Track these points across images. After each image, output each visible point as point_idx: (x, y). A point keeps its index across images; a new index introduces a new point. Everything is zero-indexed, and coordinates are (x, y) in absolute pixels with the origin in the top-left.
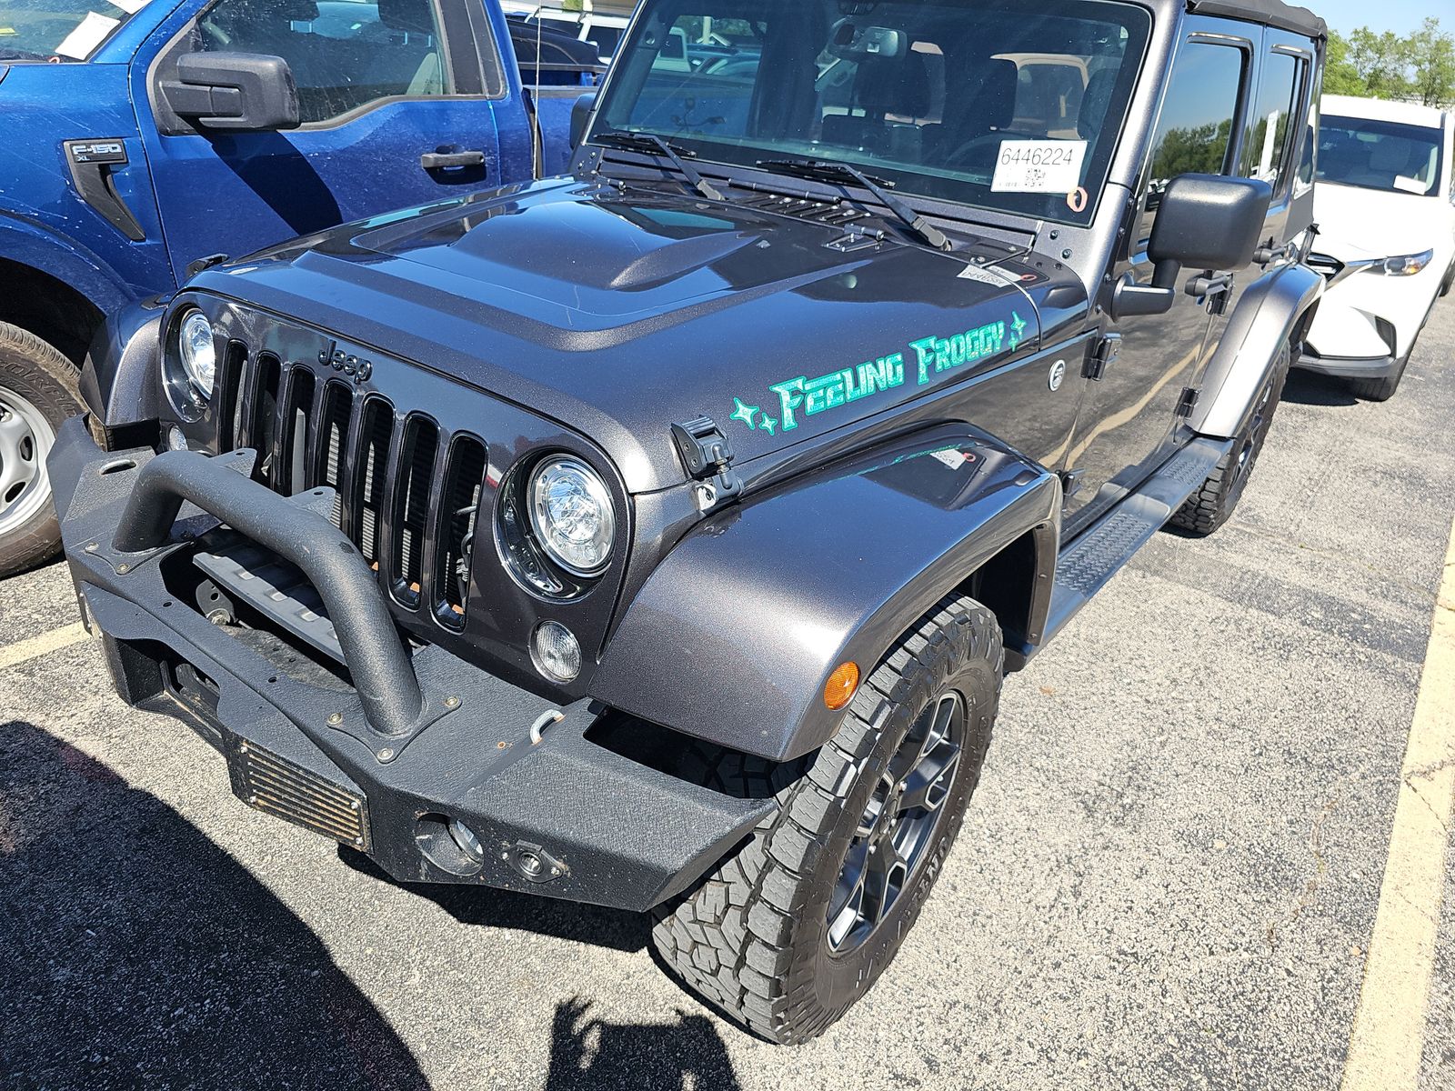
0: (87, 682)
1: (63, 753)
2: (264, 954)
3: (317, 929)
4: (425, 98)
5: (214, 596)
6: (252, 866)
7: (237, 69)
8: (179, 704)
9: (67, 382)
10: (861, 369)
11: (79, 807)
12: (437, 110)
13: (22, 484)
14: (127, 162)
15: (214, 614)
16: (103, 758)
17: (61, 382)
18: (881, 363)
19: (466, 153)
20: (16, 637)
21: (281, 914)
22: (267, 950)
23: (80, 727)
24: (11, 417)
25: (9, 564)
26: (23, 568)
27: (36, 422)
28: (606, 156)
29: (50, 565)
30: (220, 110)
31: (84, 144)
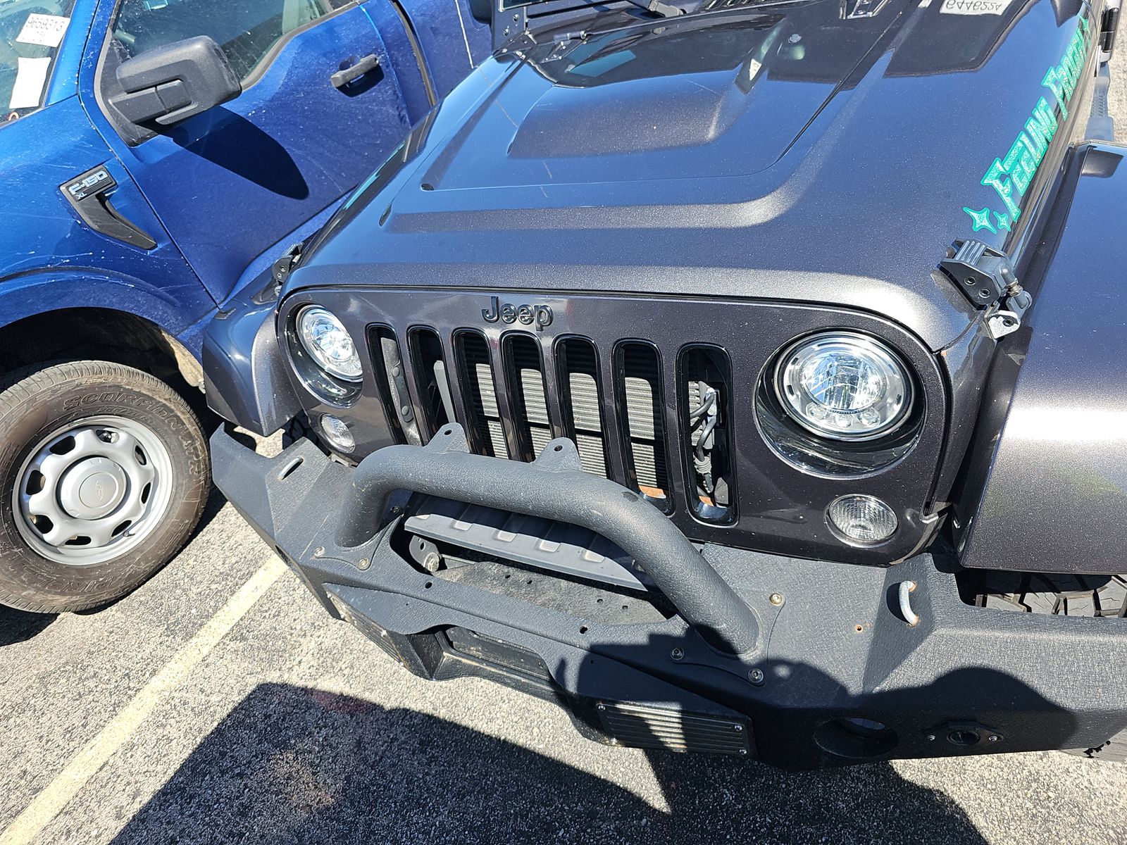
0: (292, 629)
1: (314, 699)
2: (592, 819)
3: (619, 780)
4: (313, 24)
5: (422, 546)
6: (528, 743)
7: (171, 62)
8: (464, 661)
9: (149, 390)
10: (1028, 128)
11: (359, 742)
12: (326, 31)
13: (149, 485)
14: (116, 184)
15: (428, 561)
16: (348, 691)
17: (145, 393)
18: (1037, 114)
19: (363, 60)
20: (211, 610)
21: (581, 778)
22: (592, 815)
23: (313, 670)
24: (118, 437)
25: (167, 552)
26: (178, 549)
27: (138, 432)
28: (530, 14)
29: (195, 538)
30: (172, 105)
31: (76, 182)
